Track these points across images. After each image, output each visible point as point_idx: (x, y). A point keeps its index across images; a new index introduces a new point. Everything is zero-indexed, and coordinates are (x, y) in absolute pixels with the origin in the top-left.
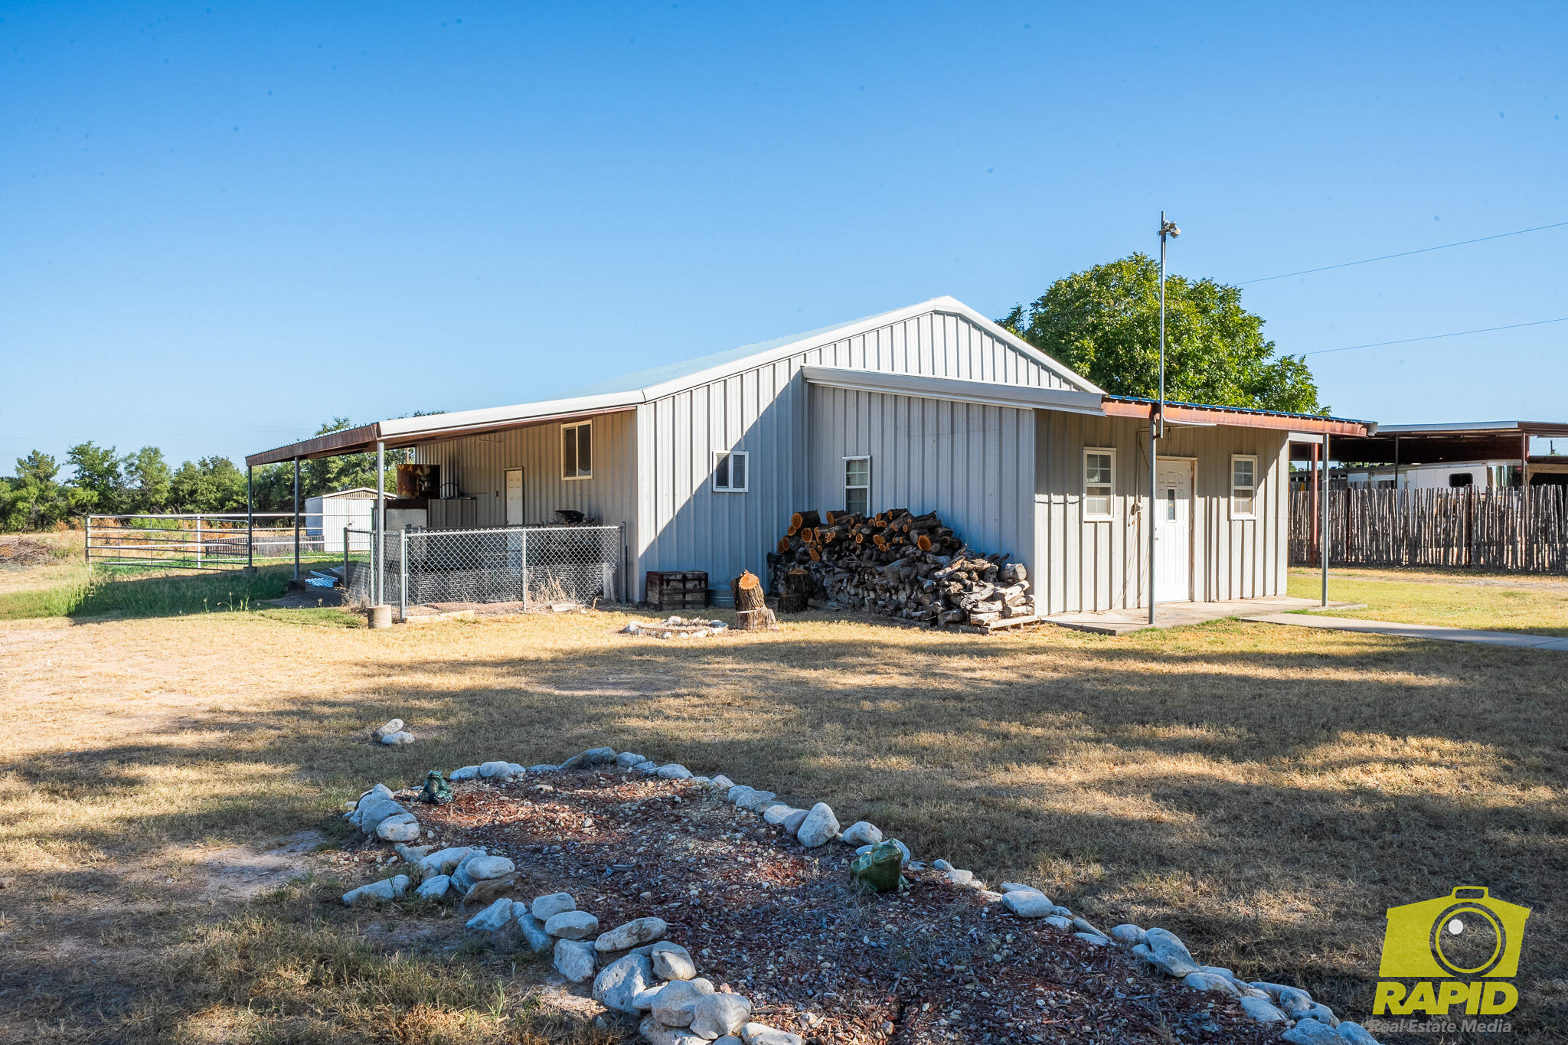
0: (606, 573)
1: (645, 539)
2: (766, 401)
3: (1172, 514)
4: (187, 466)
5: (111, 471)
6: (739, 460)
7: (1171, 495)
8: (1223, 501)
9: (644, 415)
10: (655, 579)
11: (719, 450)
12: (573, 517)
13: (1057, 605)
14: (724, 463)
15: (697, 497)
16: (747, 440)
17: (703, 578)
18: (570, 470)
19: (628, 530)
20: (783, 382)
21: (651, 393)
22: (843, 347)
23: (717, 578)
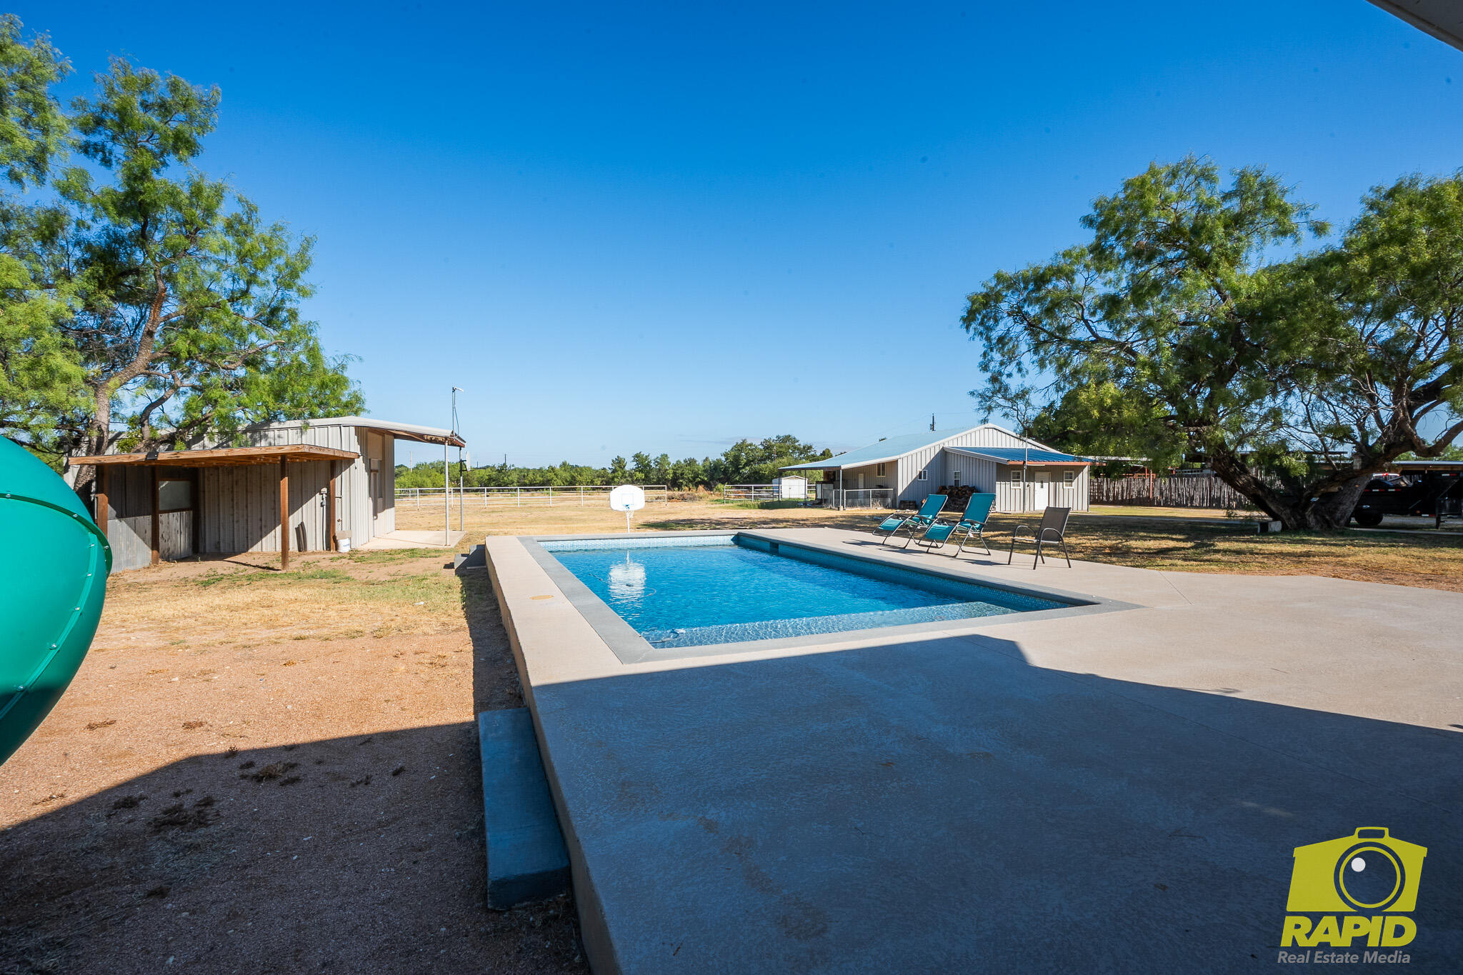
0: (889, 500)
1: (900, 492)
2: (933, 456)
3: (1042, 487)
4: (678, 462)
5: (648, 465)
6: (925, 472)
7: (1042, 482)
8: (1061, 484)
9: (900, 462)
10: (902, 502)
11: (919, 470)
12: (881, 487)
13: (1013, 509)
14: (921, 473)
15: (913, 481)
16: (927, 467)
17: (914, 502)
18: (879, 474)
19: (896, 490)
20: (937, 451)
21: (902, 456)
22: (960, 439)
23: (918, 503)
